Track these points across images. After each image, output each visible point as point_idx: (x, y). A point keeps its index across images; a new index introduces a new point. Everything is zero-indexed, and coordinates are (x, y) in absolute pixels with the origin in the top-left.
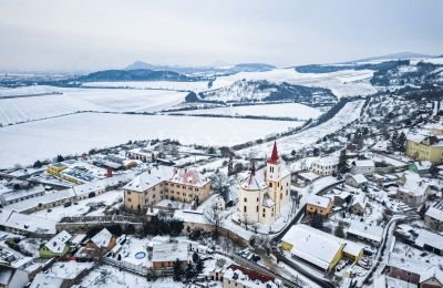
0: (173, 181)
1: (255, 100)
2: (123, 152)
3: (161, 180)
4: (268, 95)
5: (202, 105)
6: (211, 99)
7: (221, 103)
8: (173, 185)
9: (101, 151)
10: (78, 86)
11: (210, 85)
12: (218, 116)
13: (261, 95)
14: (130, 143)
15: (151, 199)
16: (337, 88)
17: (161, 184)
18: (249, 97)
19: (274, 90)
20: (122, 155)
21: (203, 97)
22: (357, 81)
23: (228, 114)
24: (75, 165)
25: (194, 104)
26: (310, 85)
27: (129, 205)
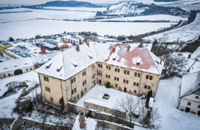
0: (110, 62)
1: (136, 14)
2: (60, 38)
3: (93, 61)
4: (143, 11)
5: (106, 17)
6: (110, 14)
7: (117, 15)
8: (109, 67)
9: (44, 37)
10: (41, 9)
11: (108, 9)
12: (117, 21)
13: (139, 11)
14: (65, 33)
15: (80, 88)
16: (184, 7)
17: (93, 66)
18: (133, 12)
19: (147, 8)
20: (59, 40)
21: (106, 13)
22: (194, 4)
23: (123, 20)
24: (18, 44)
25: (101, 17)
26: (167, 6)
27: (48, 96)
